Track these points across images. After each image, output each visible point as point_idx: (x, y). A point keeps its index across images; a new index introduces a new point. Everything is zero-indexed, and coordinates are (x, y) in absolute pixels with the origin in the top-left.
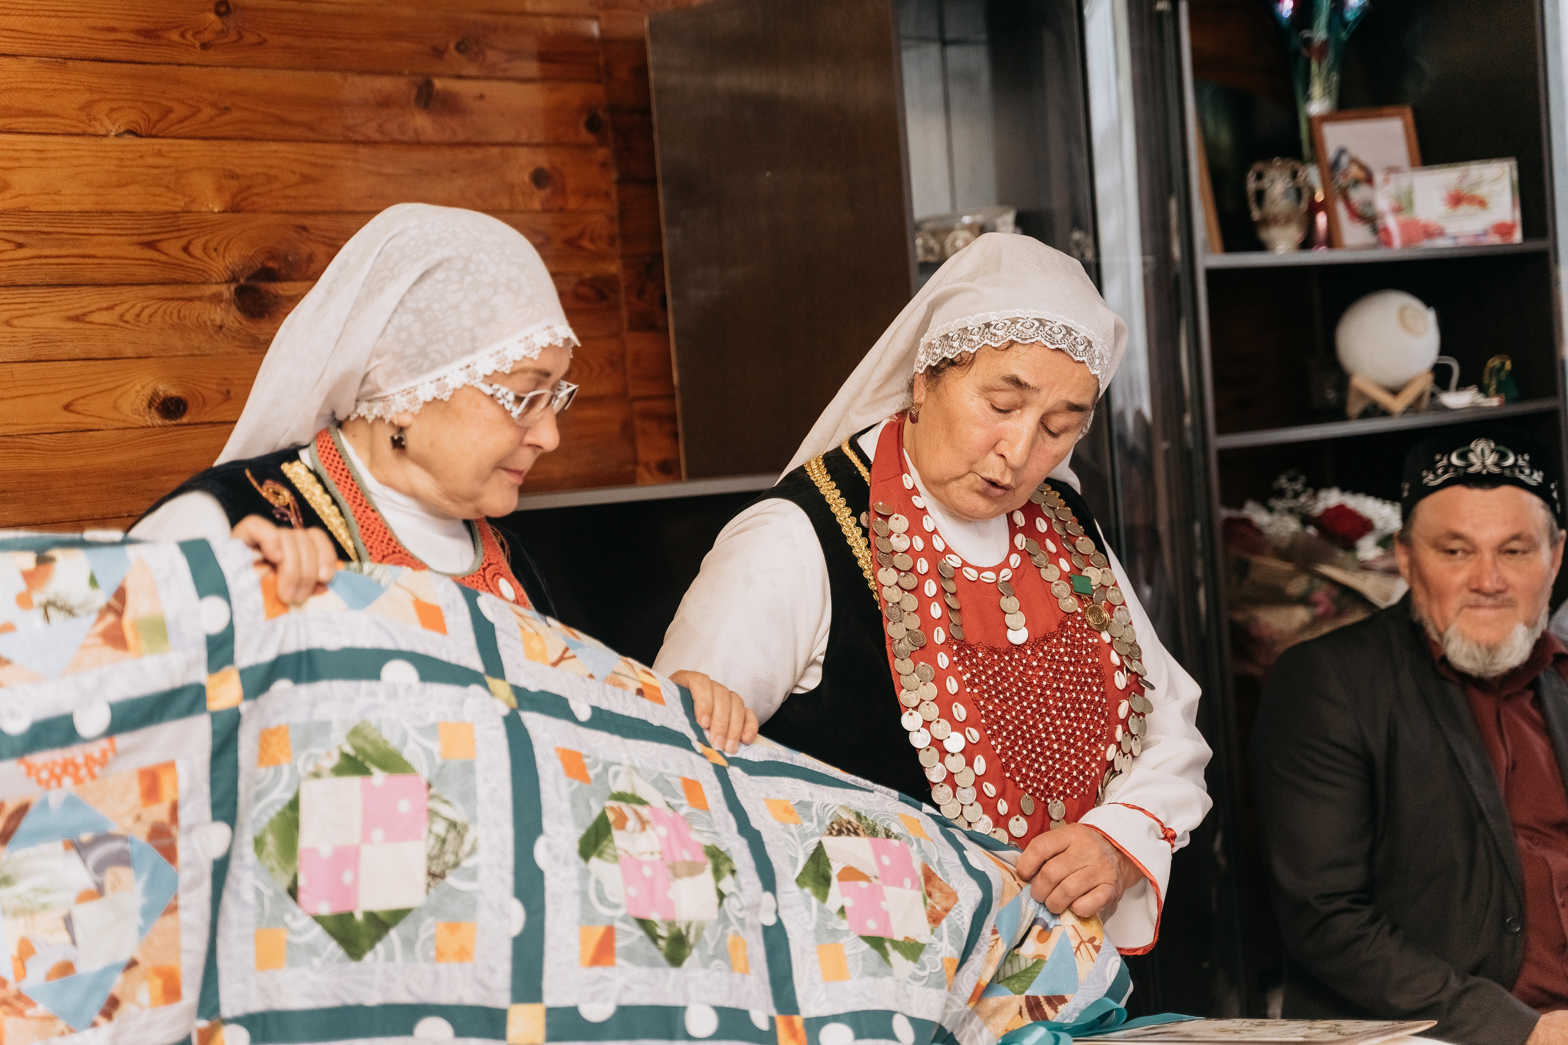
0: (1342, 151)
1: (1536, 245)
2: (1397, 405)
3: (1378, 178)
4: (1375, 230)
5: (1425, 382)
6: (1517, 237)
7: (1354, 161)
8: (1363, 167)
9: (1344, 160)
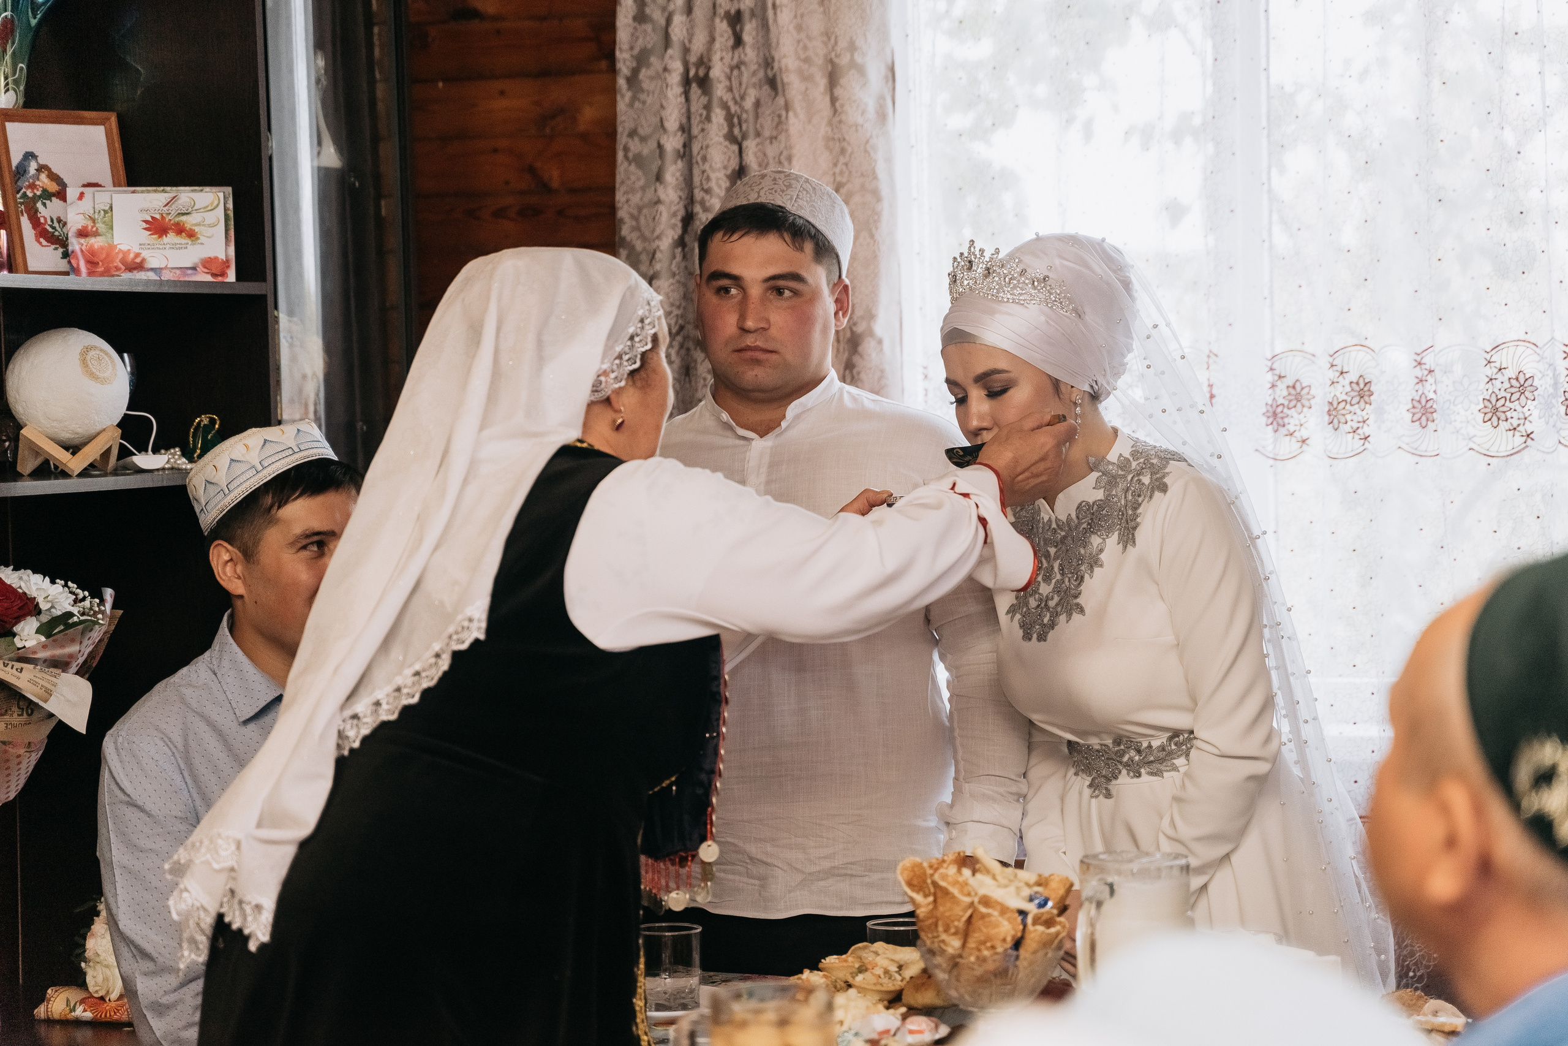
0: (29, 156)
1: (250, 288)
2: (76, 464)
3: (72, 193)
4: (66, 255)
5: (112, 438)
6: (231, 277)
7: (41, 168)
8: (54, 177)
9: (33, 167)
